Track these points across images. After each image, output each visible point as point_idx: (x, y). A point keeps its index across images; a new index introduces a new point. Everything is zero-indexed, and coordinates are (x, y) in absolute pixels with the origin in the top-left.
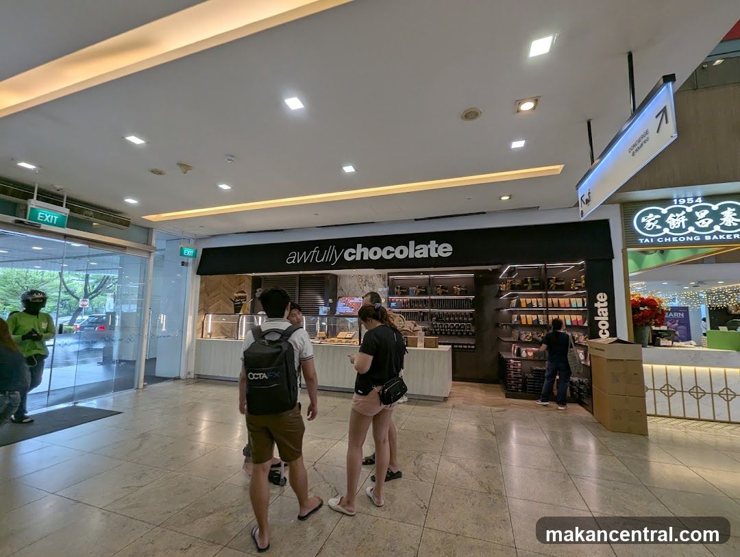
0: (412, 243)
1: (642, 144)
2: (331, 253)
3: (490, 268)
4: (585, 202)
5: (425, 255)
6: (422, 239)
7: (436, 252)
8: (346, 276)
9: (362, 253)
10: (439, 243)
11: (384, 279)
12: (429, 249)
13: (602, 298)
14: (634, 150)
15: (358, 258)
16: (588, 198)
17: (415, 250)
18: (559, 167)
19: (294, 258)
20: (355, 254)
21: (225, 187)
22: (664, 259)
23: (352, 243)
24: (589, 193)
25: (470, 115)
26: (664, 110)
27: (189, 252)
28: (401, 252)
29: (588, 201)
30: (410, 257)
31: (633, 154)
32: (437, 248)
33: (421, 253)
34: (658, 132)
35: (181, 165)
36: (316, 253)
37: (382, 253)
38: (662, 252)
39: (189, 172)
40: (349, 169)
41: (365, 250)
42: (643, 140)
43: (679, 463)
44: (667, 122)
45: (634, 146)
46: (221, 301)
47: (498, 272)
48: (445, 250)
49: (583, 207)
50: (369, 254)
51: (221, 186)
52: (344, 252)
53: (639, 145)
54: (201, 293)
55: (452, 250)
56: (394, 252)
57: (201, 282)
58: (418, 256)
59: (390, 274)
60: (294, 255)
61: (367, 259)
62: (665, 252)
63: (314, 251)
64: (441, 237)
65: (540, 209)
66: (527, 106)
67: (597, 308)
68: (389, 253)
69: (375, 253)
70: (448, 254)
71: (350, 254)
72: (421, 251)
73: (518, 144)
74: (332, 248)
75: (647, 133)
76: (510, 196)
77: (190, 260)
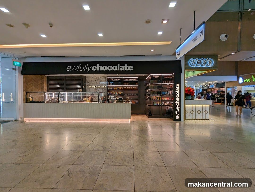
0: (119, 65)
1: (196, 40)
2: (86, 68)
3: (144, 75)
4: (178, 54)
5: (124, 70)
6: (122, 63)
7: (127, 69)
8: (90, 77)
9: (99, 68)
10: (128, 65)
11: (105, 78)
12: (125, 67)
13: (178, 85)
14: (193, 41)
15: (98, 70)
16: (179, 53)
17: (120, 68)
18: (170, 42)
19: (70, 69)
20: (97, 68)
21: (44, 36)
22: (194, 74)
23: (95, 63)
24: (179, 52)
25: (148, 22)
26: (202, 31)
27: (17, 64)
28: (115, 68)
29: (179, 54)
30: (118, 70)
31: (193, 42)
32: (128, 67)
33: (122, 69)
34: (200, 37)
35: (25, 24)
36: (80, 67)
37: (107, 68)
38: (193, 72)
39: (29, 27)
40: (101, 35)
41: (101, 67)
42: (196, 39)
43: (194, 129)
44: (202, 35)
45: (193, 40)
46: (33, 86)
47: (146, 77)
48: (130, 68)
49: (177, 56)
50: (102, 68)
51: (41, 35)
52: (92, 67)
53: (195, 40)
54: (24, 83)
55: (133, 68)
56: (112, 68)
57: (24, 78)
58: (121, 70)
59: (108, 77)
60: (70, 67)
61: (101, 70)
62: (194, 72)
63: (79, 66)
64: (129, 63)
65: (162, 55)
66: (165, 22)
67: (176, 88)
68: (110, 68)
69: (105, 68)
70: (132, 70)
71: (94, 68)
72: (122, 68)
73: (160, 33)
74: (87, 65)
75: (197, 37)
76: (154, 50)
77: (17, 68)
